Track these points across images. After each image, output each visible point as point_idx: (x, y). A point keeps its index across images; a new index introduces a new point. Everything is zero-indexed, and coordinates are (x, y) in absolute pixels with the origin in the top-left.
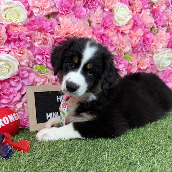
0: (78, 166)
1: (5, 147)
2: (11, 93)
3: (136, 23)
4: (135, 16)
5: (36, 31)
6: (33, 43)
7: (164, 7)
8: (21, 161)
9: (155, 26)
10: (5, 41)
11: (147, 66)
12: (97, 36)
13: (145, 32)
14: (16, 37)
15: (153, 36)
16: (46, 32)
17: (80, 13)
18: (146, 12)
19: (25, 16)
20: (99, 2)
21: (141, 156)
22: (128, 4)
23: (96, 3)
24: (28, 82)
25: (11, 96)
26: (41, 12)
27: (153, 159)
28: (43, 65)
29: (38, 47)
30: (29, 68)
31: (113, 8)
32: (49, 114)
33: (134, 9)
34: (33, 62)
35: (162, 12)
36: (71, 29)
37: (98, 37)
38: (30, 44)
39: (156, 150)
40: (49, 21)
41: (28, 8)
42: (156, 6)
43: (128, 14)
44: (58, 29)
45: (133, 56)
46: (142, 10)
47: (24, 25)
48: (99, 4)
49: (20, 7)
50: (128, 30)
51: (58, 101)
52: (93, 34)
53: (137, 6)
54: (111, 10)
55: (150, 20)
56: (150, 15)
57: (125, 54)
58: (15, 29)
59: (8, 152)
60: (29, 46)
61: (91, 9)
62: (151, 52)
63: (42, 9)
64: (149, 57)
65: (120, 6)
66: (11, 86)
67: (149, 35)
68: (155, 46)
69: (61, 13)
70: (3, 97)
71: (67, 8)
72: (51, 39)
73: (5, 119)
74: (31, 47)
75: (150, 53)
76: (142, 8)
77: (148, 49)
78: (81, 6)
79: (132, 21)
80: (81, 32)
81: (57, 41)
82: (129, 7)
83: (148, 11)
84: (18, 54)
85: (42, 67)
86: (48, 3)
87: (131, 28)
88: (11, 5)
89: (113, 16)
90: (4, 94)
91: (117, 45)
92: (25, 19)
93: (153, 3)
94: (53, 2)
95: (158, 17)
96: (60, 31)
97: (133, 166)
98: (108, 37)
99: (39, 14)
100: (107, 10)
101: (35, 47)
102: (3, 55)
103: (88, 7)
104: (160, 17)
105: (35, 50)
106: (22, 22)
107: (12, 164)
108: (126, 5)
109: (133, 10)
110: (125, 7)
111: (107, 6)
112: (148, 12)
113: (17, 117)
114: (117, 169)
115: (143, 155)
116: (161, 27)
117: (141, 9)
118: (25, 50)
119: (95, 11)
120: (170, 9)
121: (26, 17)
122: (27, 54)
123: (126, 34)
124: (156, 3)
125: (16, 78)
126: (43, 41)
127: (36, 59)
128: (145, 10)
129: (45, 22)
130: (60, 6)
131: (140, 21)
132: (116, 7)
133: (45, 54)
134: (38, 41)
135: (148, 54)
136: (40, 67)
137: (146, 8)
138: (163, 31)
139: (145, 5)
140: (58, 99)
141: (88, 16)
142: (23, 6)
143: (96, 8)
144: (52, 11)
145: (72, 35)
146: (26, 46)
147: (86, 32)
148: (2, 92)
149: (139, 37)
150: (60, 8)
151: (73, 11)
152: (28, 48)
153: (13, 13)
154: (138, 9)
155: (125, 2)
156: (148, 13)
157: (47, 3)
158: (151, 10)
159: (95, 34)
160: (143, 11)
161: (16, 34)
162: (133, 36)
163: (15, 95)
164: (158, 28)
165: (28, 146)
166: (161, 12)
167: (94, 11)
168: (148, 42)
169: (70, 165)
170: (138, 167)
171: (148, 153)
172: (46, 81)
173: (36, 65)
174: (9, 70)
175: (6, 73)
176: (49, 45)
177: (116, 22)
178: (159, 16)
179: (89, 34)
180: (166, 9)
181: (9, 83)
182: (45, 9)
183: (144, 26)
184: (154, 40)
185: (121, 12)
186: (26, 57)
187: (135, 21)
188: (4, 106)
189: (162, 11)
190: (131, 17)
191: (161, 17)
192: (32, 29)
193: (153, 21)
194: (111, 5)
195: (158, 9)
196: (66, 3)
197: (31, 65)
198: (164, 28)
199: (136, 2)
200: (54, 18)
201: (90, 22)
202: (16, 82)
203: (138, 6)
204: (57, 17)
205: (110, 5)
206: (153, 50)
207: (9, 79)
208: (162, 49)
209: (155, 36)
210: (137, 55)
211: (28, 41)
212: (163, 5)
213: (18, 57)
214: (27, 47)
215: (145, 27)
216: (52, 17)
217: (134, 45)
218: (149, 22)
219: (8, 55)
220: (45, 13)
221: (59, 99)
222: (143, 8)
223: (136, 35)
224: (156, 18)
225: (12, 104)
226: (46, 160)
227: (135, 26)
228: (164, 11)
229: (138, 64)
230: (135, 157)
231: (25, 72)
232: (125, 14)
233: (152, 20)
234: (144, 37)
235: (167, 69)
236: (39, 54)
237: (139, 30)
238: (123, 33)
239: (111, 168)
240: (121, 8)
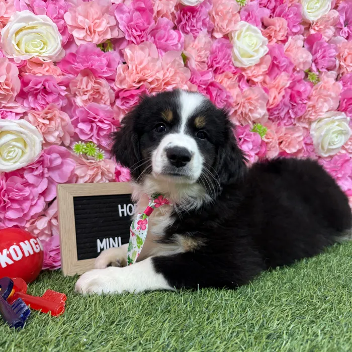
1: (16, 305)
2: (26, 199)
3: (275, 62)
4: (274, 48)
5: (79, 75)
6: (72, 99)
7: (330, 32)
8: (48, 333)
9: (314, 68)
10: (15, 94)
11: (298, 147)
12: (199, 86)
13: (294, 79)
14: (39, 86)
15: (309, 87)
16: (100, 77)
17: (166, 41)
18: (296, 41)
19: (58, 44)
20: (204, 19)
21: (290, 322)
22: (261, 24)
23: (197, 22)
24: (61, 176)
25: (26, 205)
26: (88, 37)
27: (314, 327)
28: (91, 142)
29: (82, 107)
30: (63, 149)
31: (231, 32)
32: (101, 241)
33: (273, 34)
34: (71, 137)
35: (328, 42)
36: (149, 71)
37: (201, 89)
38: (66, 101)
39: (319, 311)
40: (105, 56)
41: (63, 30)
42: (314, 29)
43: (261, 44)
44: (123, 72)
45: (269, 127)
46: (287, 37)
47: (55, 63)
48: (204, 24)
49: (47, 26)
50: (261, 75)
51: (121, 215)
52: (191, 82)
53: (278, 29)
54: (227, 37)
55: (305, 55)
56: (303, 47)
57: (254, 122)
58: (36, 70)
59: (22, 315)
60: (64, 105)
61: (187, 33)
62: (305, 119)
63: (91, 31)
64: (301, 128)
65: (244, 29)
66: (27, 184)
67: (302, 86)
68: (314, 107)
69: (128, 41)
70: (9, 205)
71: (141, 31)
72: (109, 91)
73: (14, 249)
74: (69, 107)
75: (304, 121)
76: (288, 34)
77: (300, 114)
78: (169, 27)
79: (269, 58)
80: (167, 78)
81: (120, 94)
82: (262, 31)
83: (299, 39)
84: (41, 120)
85: (89, 147)
86: (103, 20)
87: (265, 71)
88: (31, 24)
89: (230, 47)
90: (12, 200)
91: (239, 105)
92: (57, 50)
93: (310, 24)
94: (114, 18)
95: (320, 51)
96: (126, 75)
97: (274, 341)
98: (220, 89)
99: (85, 41)
100: (218, 35)
101: (77, 107)
102: (11, 122)
103: (181, 28)
104: (323, 50)
105: (77, 113)
106: (50, 57)
108: (257, 26)
109: (270, 37)
110: (255, 31)
111: (220, 28)
112: (300, 41)
113: (37, 246)
114: (243, 348)
115: (293, 320)
116: (326, 70)
117: (286, 35)
118: (57, 112)
119: (195, 37)
120: (343, 35)
121: (60, 46)
122: (59, 120)
123: (257, 82)
124: (314, 24)
125: (37, 168)
126: (92, 95)
127: (77, 131)
128: (294, 37)
129: (96, 57)
130: (127, 27)
131: (283, 59)
132: (236, 30)
133: (96, 120)
134: (82, 94)
135: (300, 123)
136: (85, 147)
137: (295, 34)
138: (329, 78)
139: (294, 26)
140: (120, 210)
141: (181, 47)
142: (54, 25)
143: (198, 32)
144: (111, 35)
145: (151, 83)
146: (58, 105)
147: (178, 79)
148: (8, 196)
149: (284, 89)
150: (128, 31)
151: (152, 37)
152: (63, 109)
153: (34, 39)
154: (281, 34)
155: (255, 20)
156: (300, 43)
158: (306, 38)
159: (196, 82)
160: (290, 38)
161: (40, 80)
162: (270, 88)
163: (34, 202)
164: (320, 73)
165: (62, 303)
166: (325, 41)
167: (193, 38)
168: (301, 100)
169: (147, 339)
170: (285, 342)
171: (302, 316)
172: (97, 175)
173: (78, 142)
174: (23, 152)
175: (16, 159)
176: (105, 104)
177: (236, 59)
178: (321, 48)
179: (184, 83)
180: (335, 36)
181: (23, 177)
182: (98, 32)
183: (291, 69)
184: (312, 95)
185: (247, 40)
186: (57, 126)
187: (275, 58)
188: (10, 225)
189: (327, 39)
190: (266, 51)
191: (325, 51)
192: (70, 71)
193: (310, 58)
194: (227, 26)
195: (319, 36)
196: (139, 21)
197: (67, 142)
198: (332, 73)
199: (276, 21)
200: (115, 50)
201: (186, 59)
202: (36, 176)
203: (280, 29)
204: (121, 48)
205: (225, 27)
206: (311, 115)
207: (23, 169)
208: (328, 114)
209: (314, 88)
210: (279, 124)
211: (63, 94)
212: (329, 28)
213: (42, 127)
214: (59, 107)
215: (294, 70)
216: (111, 48)
217: (272, 105)
218: (301, 60)
219: (22, 121)
220: (97, 39)
221: (123, 210)
222: (289, 32)
223: (276, 86)
224: (316, 52)
225: (28, 221)
226: (98, 332)
227: (274, 67)
228: (330, 39)
229: (280, 143)
230: (278, 325)
231: (54, 155)
232: (255, 43)
233: (307, 57)
234: (292, 90)
235: (338, 154)
236: (84, 121)
237: (282, 76)
238: (250, 82)
239: (230, 345)
240: (247, 33)
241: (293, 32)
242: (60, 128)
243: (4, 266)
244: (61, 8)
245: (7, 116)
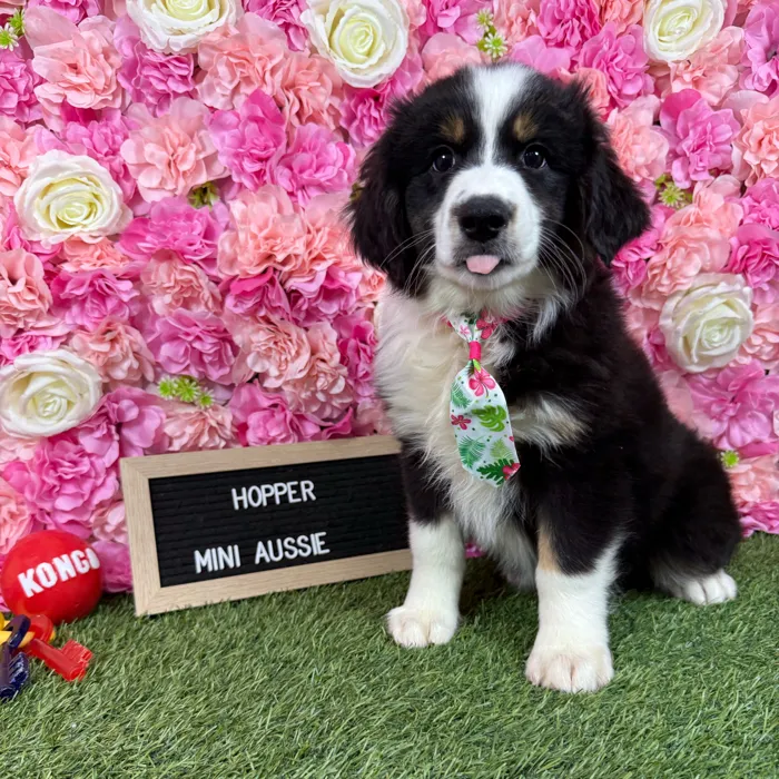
2: (88, 476)
5: (152, 259)
7: (725, 81)
10: (47, 306)
14: (84, 290)
16: (189, 261)
24: (143, 437)
25: (86, 486)
26: (169, 182)
28: (185, 377)
29: (164, 317)
32: (203, 554)
34: (153, 368)
35: (717, 107)
36: (279, 240)
38: (137, 306)
41: (121, 175)
42: (683, 80)
47: (114, 238)
51: (237, 507)
55: (652, 147)
56: (658, 123)
59: (13, 680)
60: (135, 313)
62: (650, 292)
64: (642, 312)
66: (83, 453)
68: (665, 266)
69: (239, 184)
70: (58, 489)
71: (261, 162)
72: (208, 284)
73: (44, 569)
75: (649, 296)
78: (323, 140)
80: (316, 248)
81: (231, 286)
83: (644, 107)
84: (94, 347)
85: (183, 386)
86: (190, 147)
88: (60, 177)
90: (63, 481)
92: (112, 217)
95: (692, 132)
99: (163, 190)
101: (156, 316)
102: (42, 357)
105: (157, 327)
106: (102, 230)
113: (85, 562)
116: (706, 176)
118: (122, 329)
120: (757, 85)
122: (127, 343)
125: (97, 427)
126: (180, 293)
127: (160, 359)
129: (183, 223)
130: (232, 158)
133: (190, 339)
134: (161, 293)
135: (641, 300)
136: (176, 386)
139: (627, 81)
140: (236, 499)
144: (208, 173)
145: (283, 264)
146: (122, 316)
148: (56, 473)
151: (284, 168)
152: (131, 322)
154: (595, 104)
156: (645, 117)
157: (187, 147)
158: (663, 101)
161: (85, 276)
163: (99, 482)
164: (693, 183)
165: (81, 663)
166: (709, 106)
168: (636, 253)
172: (201, 434)
174: (70, 403)
175: (59, 414)
181: (76, 442)
182: (184, 172)
184: (666, 238)
186: (125, 352)
188: (64, 519)
189: (715, 100)
197: (150, 376)
198: (726, 180)
200: (222, 199)
202: (98, 439)
206: (660, 285)
207: (75, 429)
211: (126, 299)
212: (722, 71)
213: (98, 357)
214: (125, 318)
216: (215, 194)
220: (182, 186)
221: (240, 498)
225: (93, 512)
228: (725, 97)
231: (125, 404)
235: (732, 365)
236: (173, 338)
241: (625, 95)
242: (131, 355)
243: (29, 594)
244: (115, 132)
245: (39, 343)
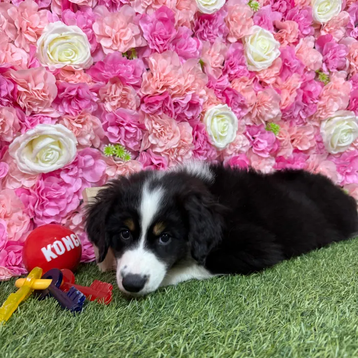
0: (211, 321)
2: (62, 197)
3: (286, 64)
4: (285, 50)
5: (109, 82)
6: (101, 104)
7: (341, 33)
9: (325, 68)
10: (52, 100)
11: (309, 145)
12: (215, 90)
13: (304, 80)
14: (74, 93)
15: (319, 87)
16: (128, 84)
17: (185, 49)
18: (307, 43)
19: (88, 53)
20: (221, 26)
21: (318, 302)
22: (273, 28)
23: (213, 29)
24: (93, 176)
25: (62, 203)
26: (114, 46)
27: (341, 306)
28: (118, 144)
29: (110, 112)
30: (95, 151)
31: (244, 38)
33: (284, 36)
34: (101, 139)
35: (338, 43)
36: (171, 78)
37: (217, 93)
38: (96, 106)
39: (343, 293)
40: (131, 64)
41: (92, 39)
42: (325, 30)
43: (274, 48)
44: (148, 79)
45: (282, 126)
46: (298, 39)
47: (85, 71)
48: (220, 30)
49: (79, 37)
50: (273, 77)
52: (208, 86)
53: (289, 32)
54: (240, 41)
55: (315, 57)
56: (314, 48)
57: (266, 122)
58: (69, 77)
59: (79, 301)
60: (95, 110)
61: (204, 39)
62: (315, 118)
63: (116, 41)
64: (312, 127)
65: (258, 33)
66: (63, 184)
67: (312, 86)
68: (324, 107)
69: (152, 49)
70: (48, 203)
71: (163, 40)
72: (135, 97)
74: (99, 112)
75: (315, 120)
76: (299, 36)
77: (311, 114)
78: (189, 35)
79: (280, 61)
80: (188, 84)
81: (145, 100)
82: (274, 34)
83: (310, 40)
84: (75, 125)
85: (118, 149)
86: (128, 30)
87: (278, 73)
88: (64, 34)
89: (243, 52)
90: (50, 199)
91: (253, 107)
92: (87, 59)
93: (321, 25)
94: (138, 27)
95: (330, 52)
96: (151, 82)
97: (308, 317)
98: (236, 94)
99: (112, 49)
100: (233, 40)
101: (107, 112)
102: (50, 126)
103: (199, 35)
104: (333, 50)
105: (106, 118)
106: (81, 65)
107: (91, 320)
108: (269, 29)
109: (281, 40)
110: (267, 35)
111: (234, 33)
112: (310, 42)
114: (282, 323)
115: (321, 300)
116: (336, 70)
117: (297, 37)
118: (89, 117)
119: (212, 43)
120: (354, 35)
122: (91, 124)
123: (269, 84)
124: (325, 25)
125: (72, 169)
126: (119, 101)
127: (106, 134)
128: (305, 38)
129: (123, 65)
130: (150, 36)
131: (295, 60)
132: (250, 35)
133: (124, 124)
134: (111, 100)
135: (311, 122)
136: (115, 149)
137: (306, 36)
138: (339, 79)
139: (305, 28)
141: (200, 54)
142: (84, 34)
143: (215, 39)
144: (136, 43)
145: (173, 89)
146: (90, 110)
147: (197, 85)
148: (46, 195)
149: (295, 90)
150: (151, 40)
151: (173, 45)
152: (94, 114)
153: (66, 49)
154: (292, 36)
155: (268, 25)
156: (311, 44)
157: (126, 29)
158: (316, 39)
159: (212, 86)
160: (301, 40)
161: (73, 87)
162: (282, 89)
163: (69, 201)
164: (331, 73)
165: (109, 292)
166: (336, 42)
167: (210, 45)
168: (311, 100)
169: (196, 319)
170: (318, 318)
171: (328, 298)
173: (108, 145)
174: (60, 155)
175: (54, 160)
176: (131, 109)
177: (250, 63)
178: (331, 49)
179: (202, 88)
180: (345, 36)
181: (59, 177)
182: (124, 41)
183: (302, 70)
184: (323, 95)
185: (260, 44)
186: (89, 129)
187: (286, 61)
188: (48, 222)
189: (338, 40)
190: (278, 54)
191: (335, 52)
192: (99, 79)
193: (321, 58)
194: (241, 31)
195: (330, 37)
196: (162, 31)
197: (97, 144)
198: (342, 73)
199: (288, 24)
200: (138, 57)
201: (203, 65)
202: (71, 176)
203: (292, 32)
204: (145, 55)
205: (239, 31)
206: (321, 114)
207: (60, 170)
208: (338, 113)
209: (325, 87)
210: (291, 124)
211: (95, 100)
212: (340, 29)
213: (76, 130)
214: (91, 112)
215: (305, 70)
216: (135, 55)
217: (284, 105)
218: (312, 61)
219: (60, 126)
220: (123, 48)
222: (301, 34)
223: (288, 87)
224: (327, 53)
225: (64, 218)
227: (285, 68)
228: (341, 40)
229: (292, 141)
230: (309, 304)
231: (88, 157)
232: (267, 47)
233: (318, 58)
234: (304, 91)
235: (347, 151)
236: (112, 125)
237: (293, 78)
238: (262, 83)
239: (271, 322)
240: (260, 37)
241: (303, 34)
242: (92, 131)
244: (89, 18)
245: (44, 121)
